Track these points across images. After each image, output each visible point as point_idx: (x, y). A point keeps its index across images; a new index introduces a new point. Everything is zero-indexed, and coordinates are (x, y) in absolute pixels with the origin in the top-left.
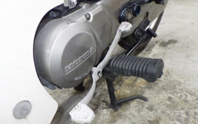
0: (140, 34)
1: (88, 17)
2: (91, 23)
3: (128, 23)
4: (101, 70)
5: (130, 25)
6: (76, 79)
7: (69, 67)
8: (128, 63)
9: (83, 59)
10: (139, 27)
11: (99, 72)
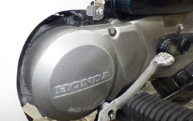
0: (185, 78)
1: (112, 32)
2: (114, 41)
3: (169, 55)
4: (115, 110)
5: (171, 58)
6: (71, 110)
7: (62, 87)
8: (156, 109)
9: (89, 84)
10: (184, 69)
11: (111, 112)
